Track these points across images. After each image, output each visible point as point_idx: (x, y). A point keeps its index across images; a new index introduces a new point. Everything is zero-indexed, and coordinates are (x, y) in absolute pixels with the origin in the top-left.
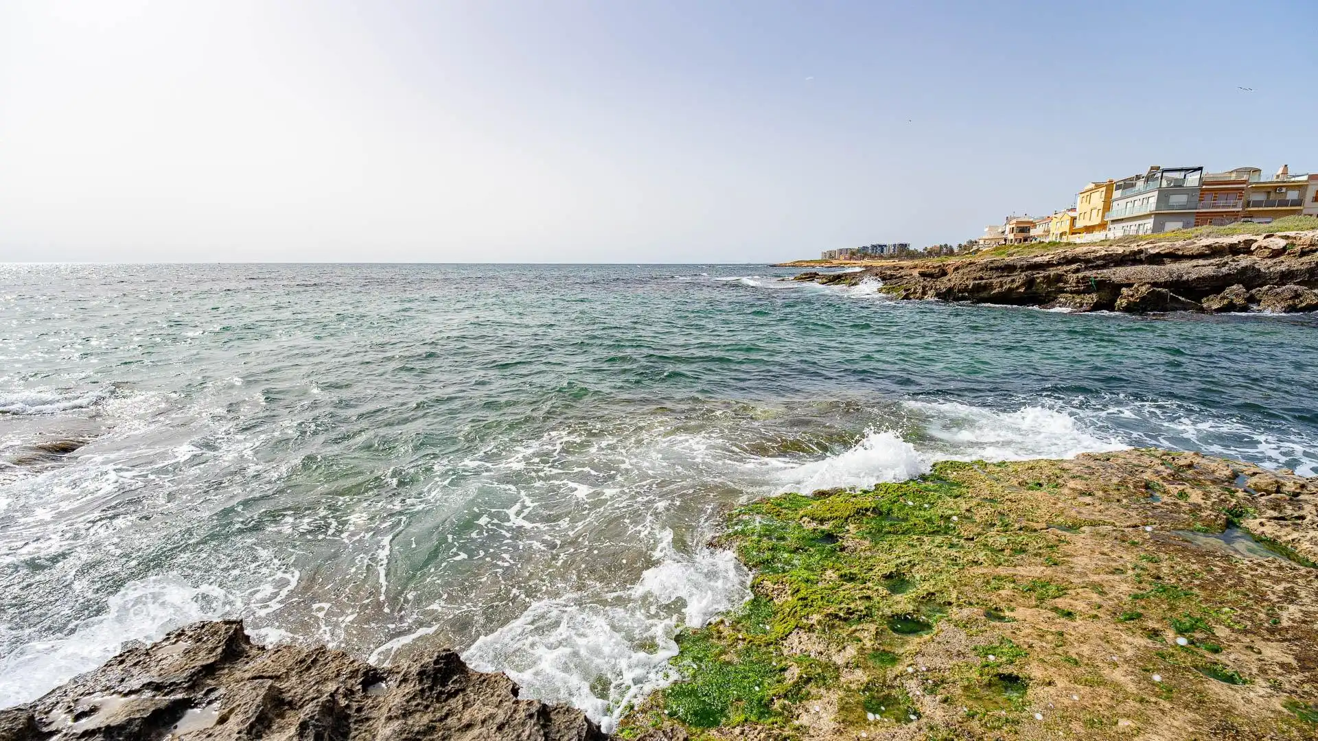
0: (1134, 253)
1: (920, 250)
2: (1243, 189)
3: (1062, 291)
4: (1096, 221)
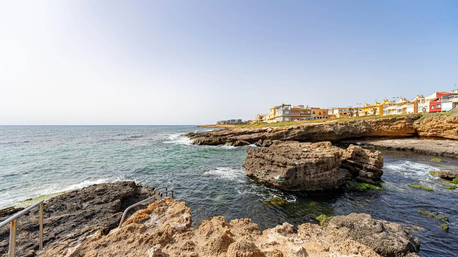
0: (245, 132)
1: (244, 121)
2: (299, 111)
3: (226, 142)
4: (273, 117)
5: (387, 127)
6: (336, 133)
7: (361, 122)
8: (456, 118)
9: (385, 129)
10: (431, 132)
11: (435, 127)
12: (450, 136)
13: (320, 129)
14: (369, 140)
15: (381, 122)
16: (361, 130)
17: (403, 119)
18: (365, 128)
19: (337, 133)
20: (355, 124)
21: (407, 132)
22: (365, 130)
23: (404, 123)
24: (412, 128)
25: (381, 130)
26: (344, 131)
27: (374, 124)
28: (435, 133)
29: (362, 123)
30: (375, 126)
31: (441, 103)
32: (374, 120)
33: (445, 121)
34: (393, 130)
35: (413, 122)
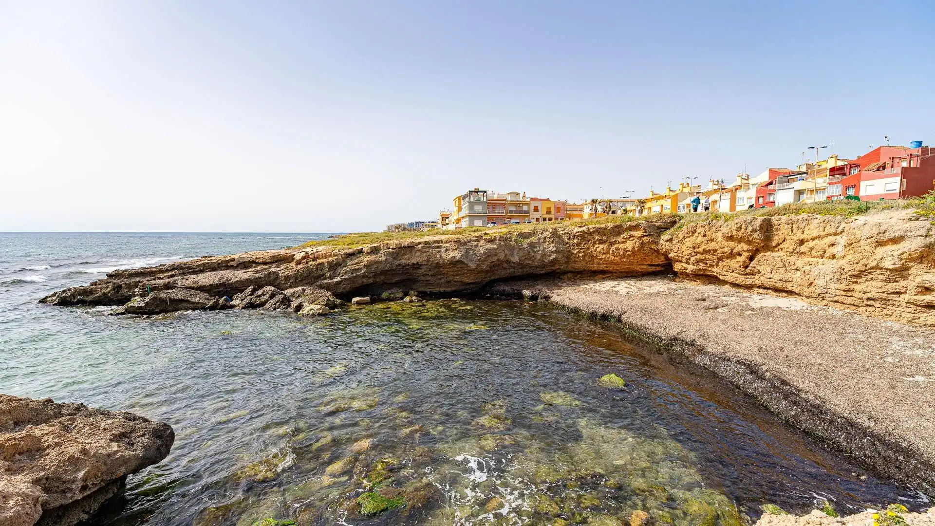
2: (506, 204)
3: (134, 294)
5: (603, 249)
6: (470, 264)
7: (547, 233)
8: (740, 227)
9: (600, 252)
10: (694, 264)
11: (701, 250)
12: (729, 277)
13: (428, 254)
14: (569, 279)
15: (590, 234)
16: (544, 255)
17: (636, 227)
18: (554, 249)
19: (473, 266)
20: (534, 239)
21: (649, 263)
22: (554, 256)
23: (640, 238)
24: (657, 251)
25: (591, 254)
26: (495, 259)
27: (575, 241)
28: (701, 266)
29: (550, 238)
30: (578, 244)
31: (774, 190)
32: (577, 229)
33: (720, 234)
34: (617, 256)
35: (659, 236)
